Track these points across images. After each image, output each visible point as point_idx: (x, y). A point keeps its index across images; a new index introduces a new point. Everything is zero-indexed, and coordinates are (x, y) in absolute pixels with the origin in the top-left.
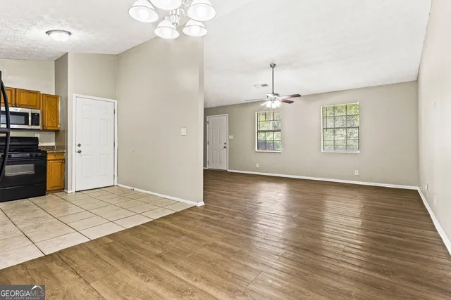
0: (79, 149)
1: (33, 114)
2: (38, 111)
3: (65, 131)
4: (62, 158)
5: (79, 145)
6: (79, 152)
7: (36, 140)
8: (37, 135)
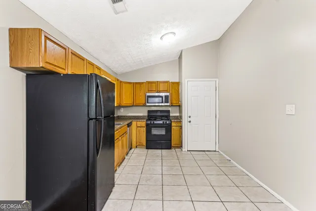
0: (189, 119)
1: (165, 96)
2: (168, 94)
3: (182, 106)
4: (180, 125)
5: (190, 117)
6: (190, 122)
7: (168, 112)
8: (170, 109)
